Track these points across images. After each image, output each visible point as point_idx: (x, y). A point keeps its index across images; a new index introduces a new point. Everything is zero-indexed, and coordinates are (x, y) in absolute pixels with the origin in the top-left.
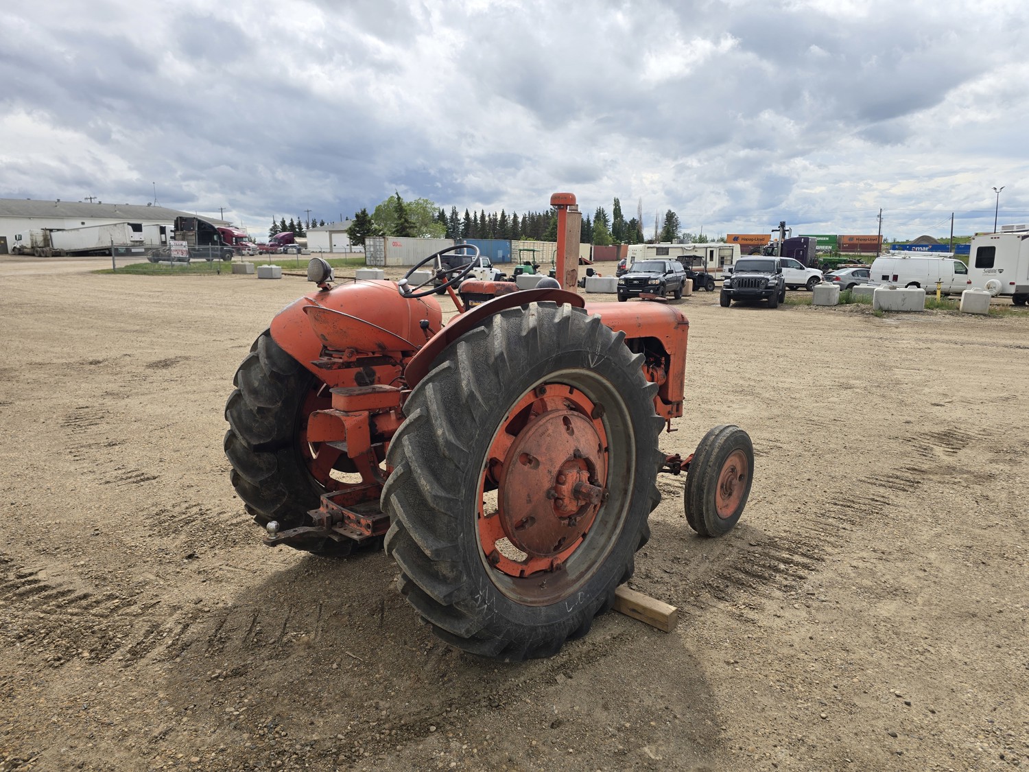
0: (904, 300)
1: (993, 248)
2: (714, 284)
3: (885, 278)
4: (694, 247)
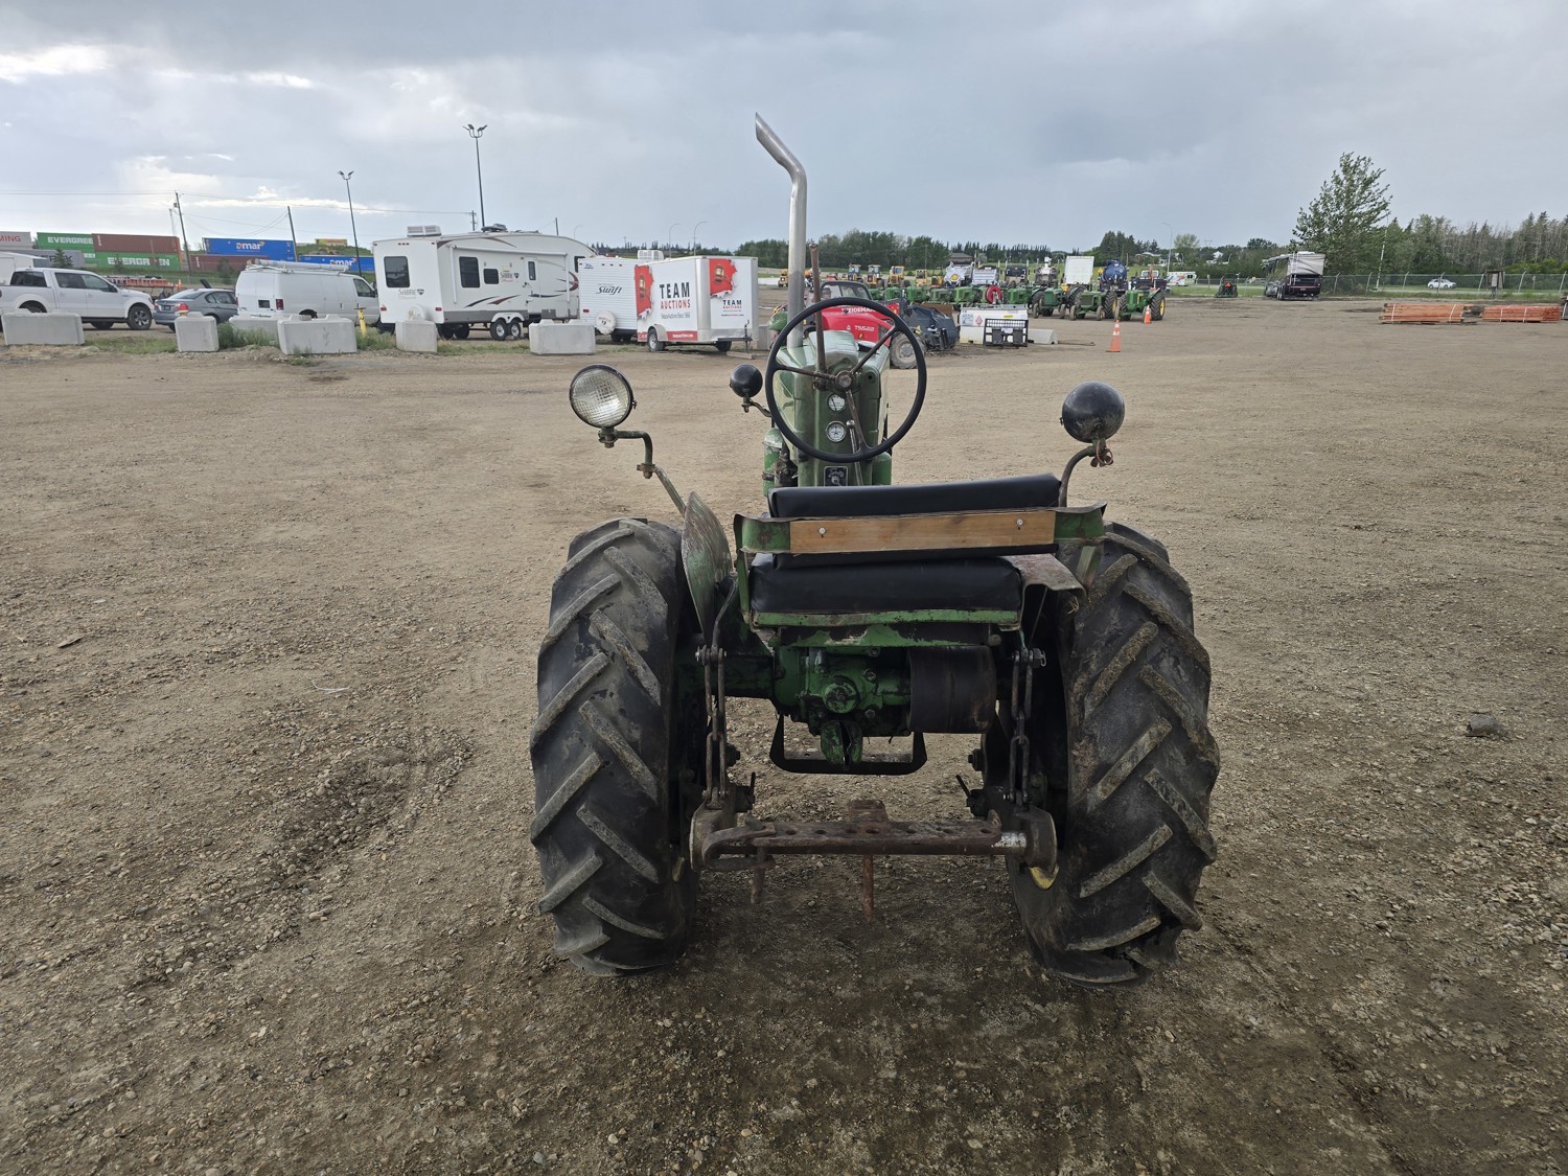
0: (326, 336)
1: (405, 258)
3: (263, 304)
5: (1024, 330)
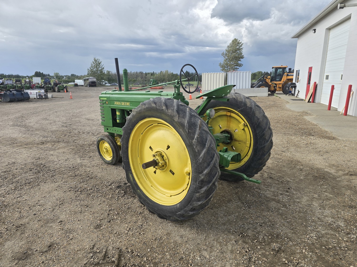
5: (47, 95)
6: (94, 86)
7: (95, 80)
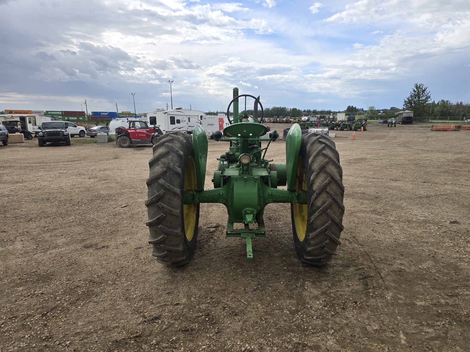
1: (155, 117)
2: (31, 136)
4: (12, 116)
5: (327, 134)
6: (409, 123)
7: (412, 115)
